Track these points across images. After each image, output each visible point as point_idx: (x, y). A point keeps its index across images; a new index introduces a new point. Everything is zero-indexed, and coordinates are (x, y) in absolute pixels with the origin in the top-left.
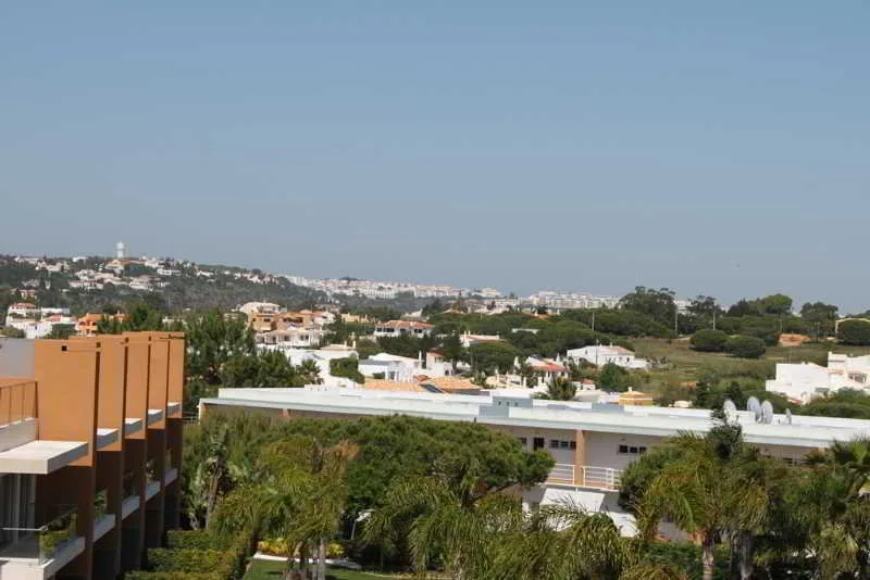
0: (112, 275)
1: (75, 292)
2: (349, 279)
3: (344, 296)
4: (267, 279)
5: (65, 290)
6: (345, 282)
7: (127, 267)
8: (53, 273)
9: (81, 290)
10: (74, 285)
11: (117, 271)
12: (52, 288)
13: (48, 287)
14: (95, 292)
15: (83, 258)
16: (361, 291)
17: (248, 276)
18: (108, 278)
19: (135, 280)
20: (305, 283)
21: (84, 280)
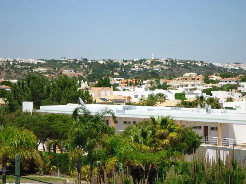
0: (146, 65)
1: (133, 72)
2: (237, 63)
3: (235, 70)
4: (204, 64)
5: (129, 71)
6: (236, 64)
7: (152, 62)
8: (126, 65)
9: (135, 71)
10: (133, 69)
11: (149, 64)
12: (125, 71)
13: (123, 71)
14: (140, 72)
15: (138, 60)
16: (241, 67)
17: (197, 63)
18: (145, 66)
19: (155, 66)
20: (220, 65)
21: (137, 68)
